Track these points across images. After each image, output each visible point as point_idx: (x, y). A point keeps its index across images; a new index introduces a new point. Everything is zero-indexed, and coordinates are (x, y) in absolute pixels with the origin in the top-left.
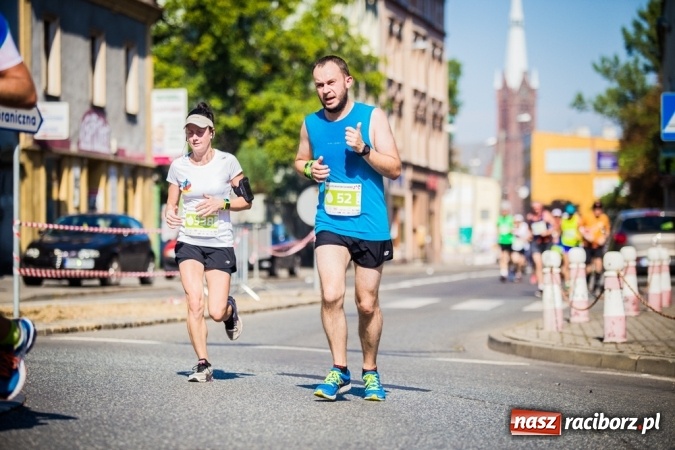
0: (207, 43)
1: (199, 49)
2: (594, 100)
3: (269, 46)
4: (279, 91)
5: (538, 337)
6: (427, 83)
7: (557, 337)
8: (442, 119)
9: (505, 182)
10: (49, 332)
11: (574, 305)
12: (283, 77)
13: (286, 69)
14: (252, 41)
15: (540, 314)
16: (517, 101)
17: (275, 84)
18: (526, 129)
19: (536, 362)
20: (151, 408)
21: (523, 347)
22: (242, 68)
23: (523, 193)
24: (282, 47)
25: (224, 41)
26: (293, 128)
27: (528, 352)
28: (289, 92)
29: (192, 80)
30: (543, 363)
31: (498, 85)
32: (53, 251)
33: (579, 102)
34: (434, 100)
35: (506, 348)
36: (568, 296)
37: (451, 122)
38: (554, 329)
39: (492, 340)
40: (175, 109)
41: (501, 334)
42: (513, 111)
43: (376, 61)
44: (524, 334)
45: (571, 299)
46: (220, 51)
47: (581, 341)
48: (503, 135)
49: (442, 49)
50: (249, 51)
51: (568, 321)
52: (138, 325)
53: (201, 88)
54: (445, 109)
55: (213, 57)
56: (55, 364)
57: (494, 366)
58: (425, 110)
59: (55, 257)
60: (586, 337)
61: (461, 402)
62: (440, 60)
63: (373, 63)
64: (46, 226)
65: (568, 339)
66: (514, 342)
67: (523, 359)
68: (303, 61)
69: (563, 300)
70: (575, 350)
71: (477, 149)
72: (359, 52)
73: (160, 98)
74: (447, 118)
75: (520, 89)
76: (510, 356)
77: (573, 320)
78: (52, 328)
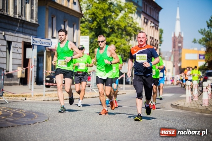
0: (95, 23)
1: (93, 25)
2: (199, 40)
3: (111, 25)
4: (114, 36)
5: (184, 104)
6: (154, 35)
7: (190, 104)
8: (158, 45)
9: (174, 62)
10: (53, 100)
11: (194, 96)
12: (115, 33)
13: (116, 31)
14: (107, 23)
15: (185, 98)
16: (178, 40)
17: (113, 34)
18: (180, 48)
19: (184, 111)
20: (82, 121)
21: (181, 107)
22: (104, 30)
23: (179, 65)
24: (115, 25)
25: (100, 23)
26: (118, 46)
27: (182, 108)
28: (117, 37)
29: (90, 33)
30: (186, 111)
31: (173, 36)
32: (53, 78)
33: (195, 41)
34: (155, 39)
35: (176, 107)
36: (192, 93)
37: (160, 46)
38: (189, 102)
39: (172, 105)
40: (86, 41)
41: (174, 103)
42: (177, 43)
43: (141, 29)
44: (180, 103)
45: (193, 94)
46: (98, 26)
47: (196, 105)
48: (174, 49)
49: (158, 26)
50: (106, 26)
51: (193, 100)
52: (76, 99)
53: (93, 35)
54: (159, 42)
55: (97, 27)
56: (55, 109)
57: (173, 111)
58: (153, 42)
59: (54, 80)
60: (197, 104)
61: (165, 121)
62: (157, 29)
63: (139, 29)
64: (51, 72)
65: (193, 105)
66: (178, 105)
67: (180, 110)
68: (121, 29)
69: (191, 94)
70: (195, 108)
71: (167, 53)
72: (136, 26)
73: (82, 38)
74: (159, 45)
75: (178, 37)
76: (177, 109)
77: (194, 99)
78: (54, 99)
